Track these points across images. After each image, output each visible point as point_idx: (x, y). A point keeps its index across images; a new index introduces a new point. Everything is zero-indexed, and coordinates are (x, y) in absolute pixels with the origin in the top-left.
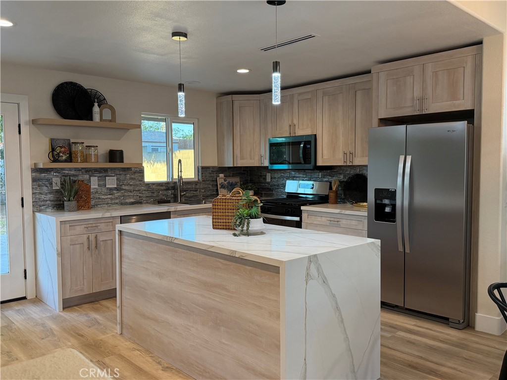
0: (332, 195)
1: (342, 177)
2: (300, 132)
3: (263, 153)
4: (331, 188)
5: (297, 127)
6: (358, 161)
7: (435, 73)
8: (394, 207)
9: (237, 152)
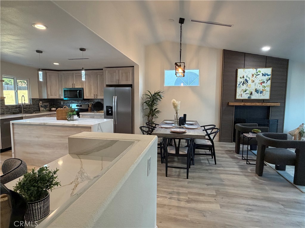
0: (89, 109)
1: (92, 103)
2: (76, 87)
3: (60, 94)
4: (89, 106)
5: (75, 85)
6: (99, 97)
7: (122, 73)
8: (112, 111)
9: (49, 93)
